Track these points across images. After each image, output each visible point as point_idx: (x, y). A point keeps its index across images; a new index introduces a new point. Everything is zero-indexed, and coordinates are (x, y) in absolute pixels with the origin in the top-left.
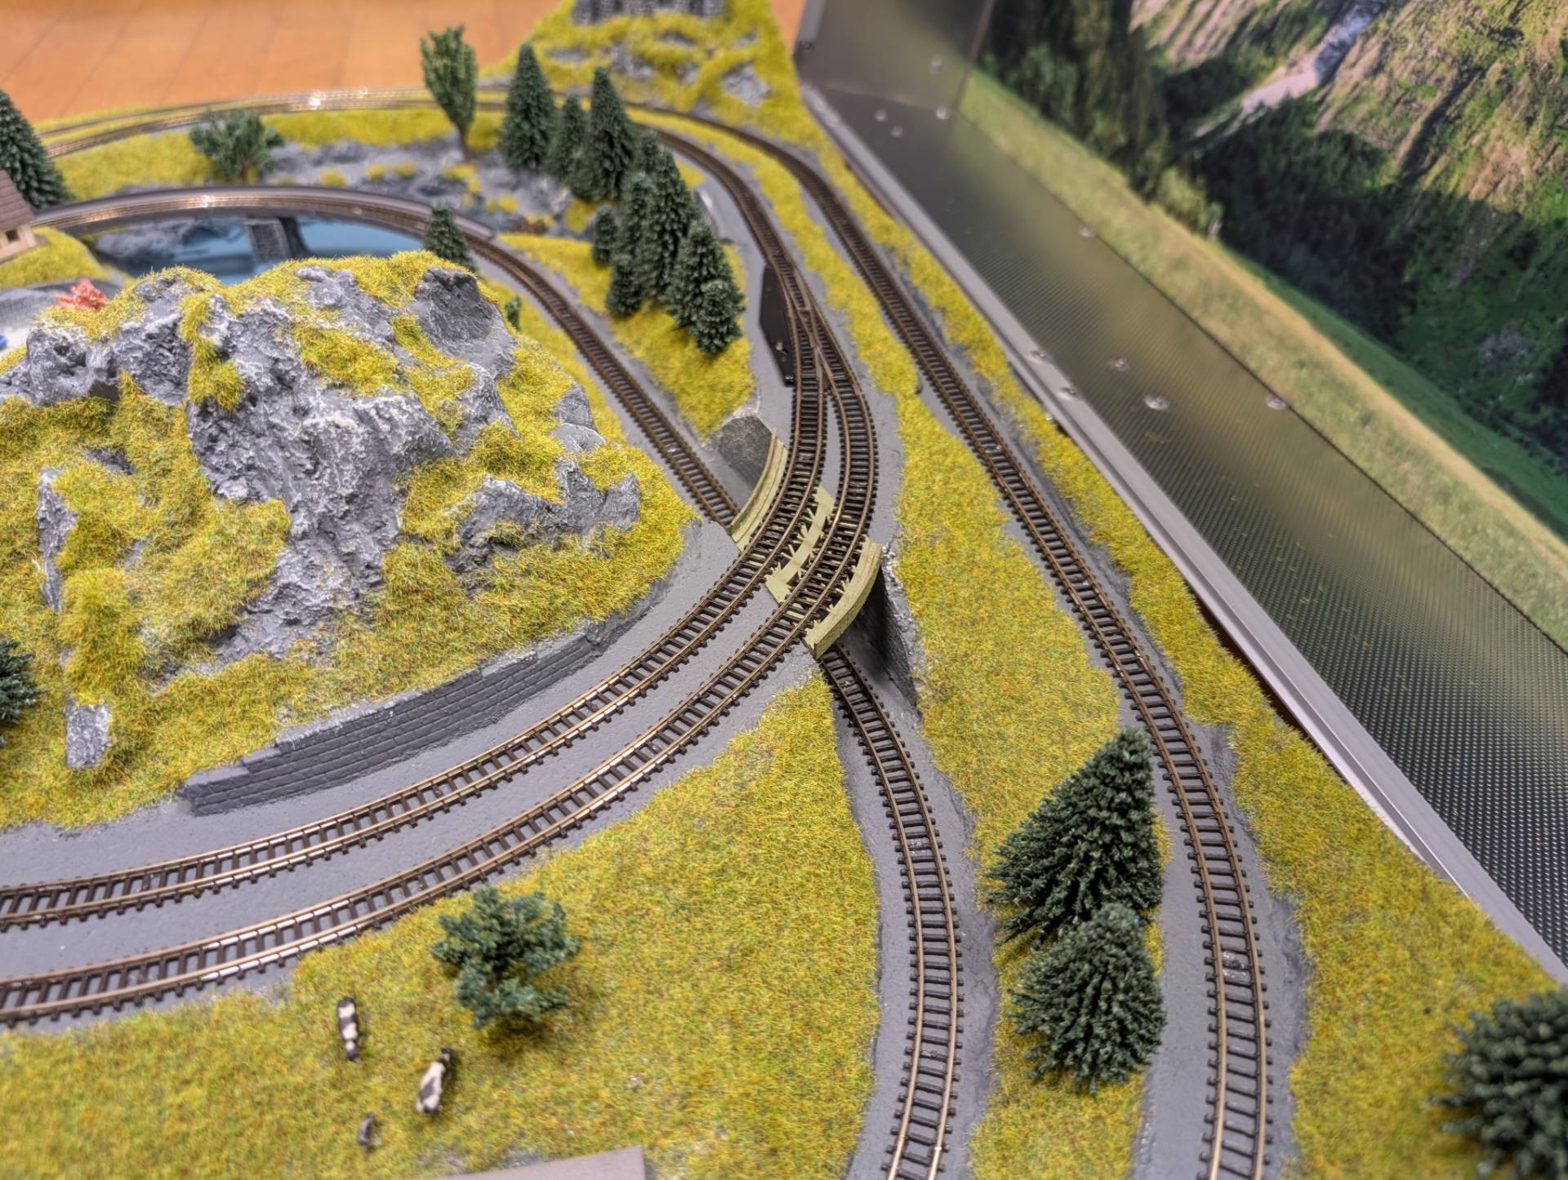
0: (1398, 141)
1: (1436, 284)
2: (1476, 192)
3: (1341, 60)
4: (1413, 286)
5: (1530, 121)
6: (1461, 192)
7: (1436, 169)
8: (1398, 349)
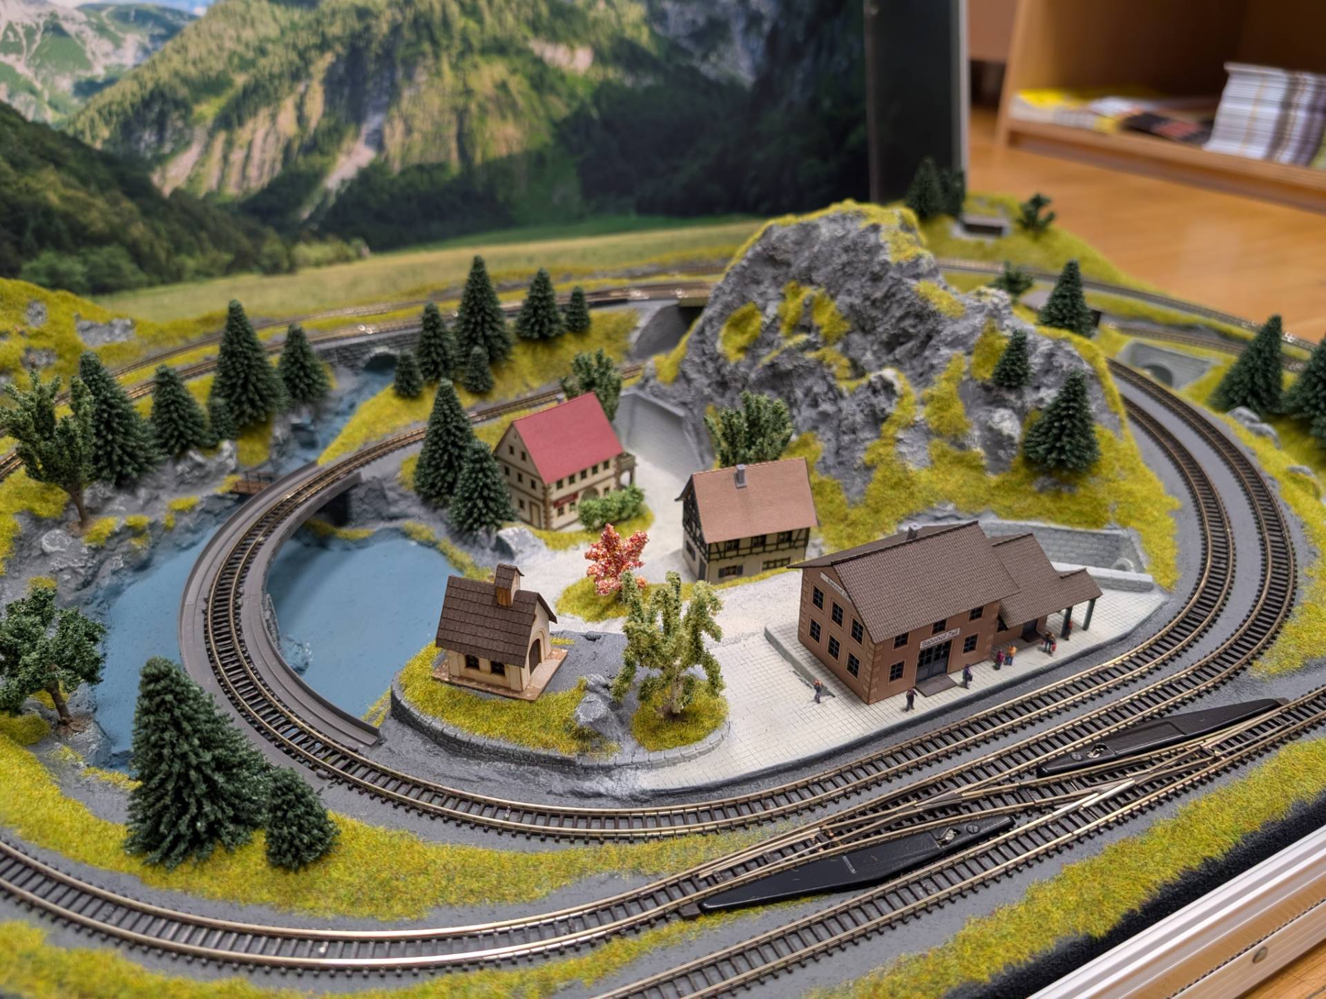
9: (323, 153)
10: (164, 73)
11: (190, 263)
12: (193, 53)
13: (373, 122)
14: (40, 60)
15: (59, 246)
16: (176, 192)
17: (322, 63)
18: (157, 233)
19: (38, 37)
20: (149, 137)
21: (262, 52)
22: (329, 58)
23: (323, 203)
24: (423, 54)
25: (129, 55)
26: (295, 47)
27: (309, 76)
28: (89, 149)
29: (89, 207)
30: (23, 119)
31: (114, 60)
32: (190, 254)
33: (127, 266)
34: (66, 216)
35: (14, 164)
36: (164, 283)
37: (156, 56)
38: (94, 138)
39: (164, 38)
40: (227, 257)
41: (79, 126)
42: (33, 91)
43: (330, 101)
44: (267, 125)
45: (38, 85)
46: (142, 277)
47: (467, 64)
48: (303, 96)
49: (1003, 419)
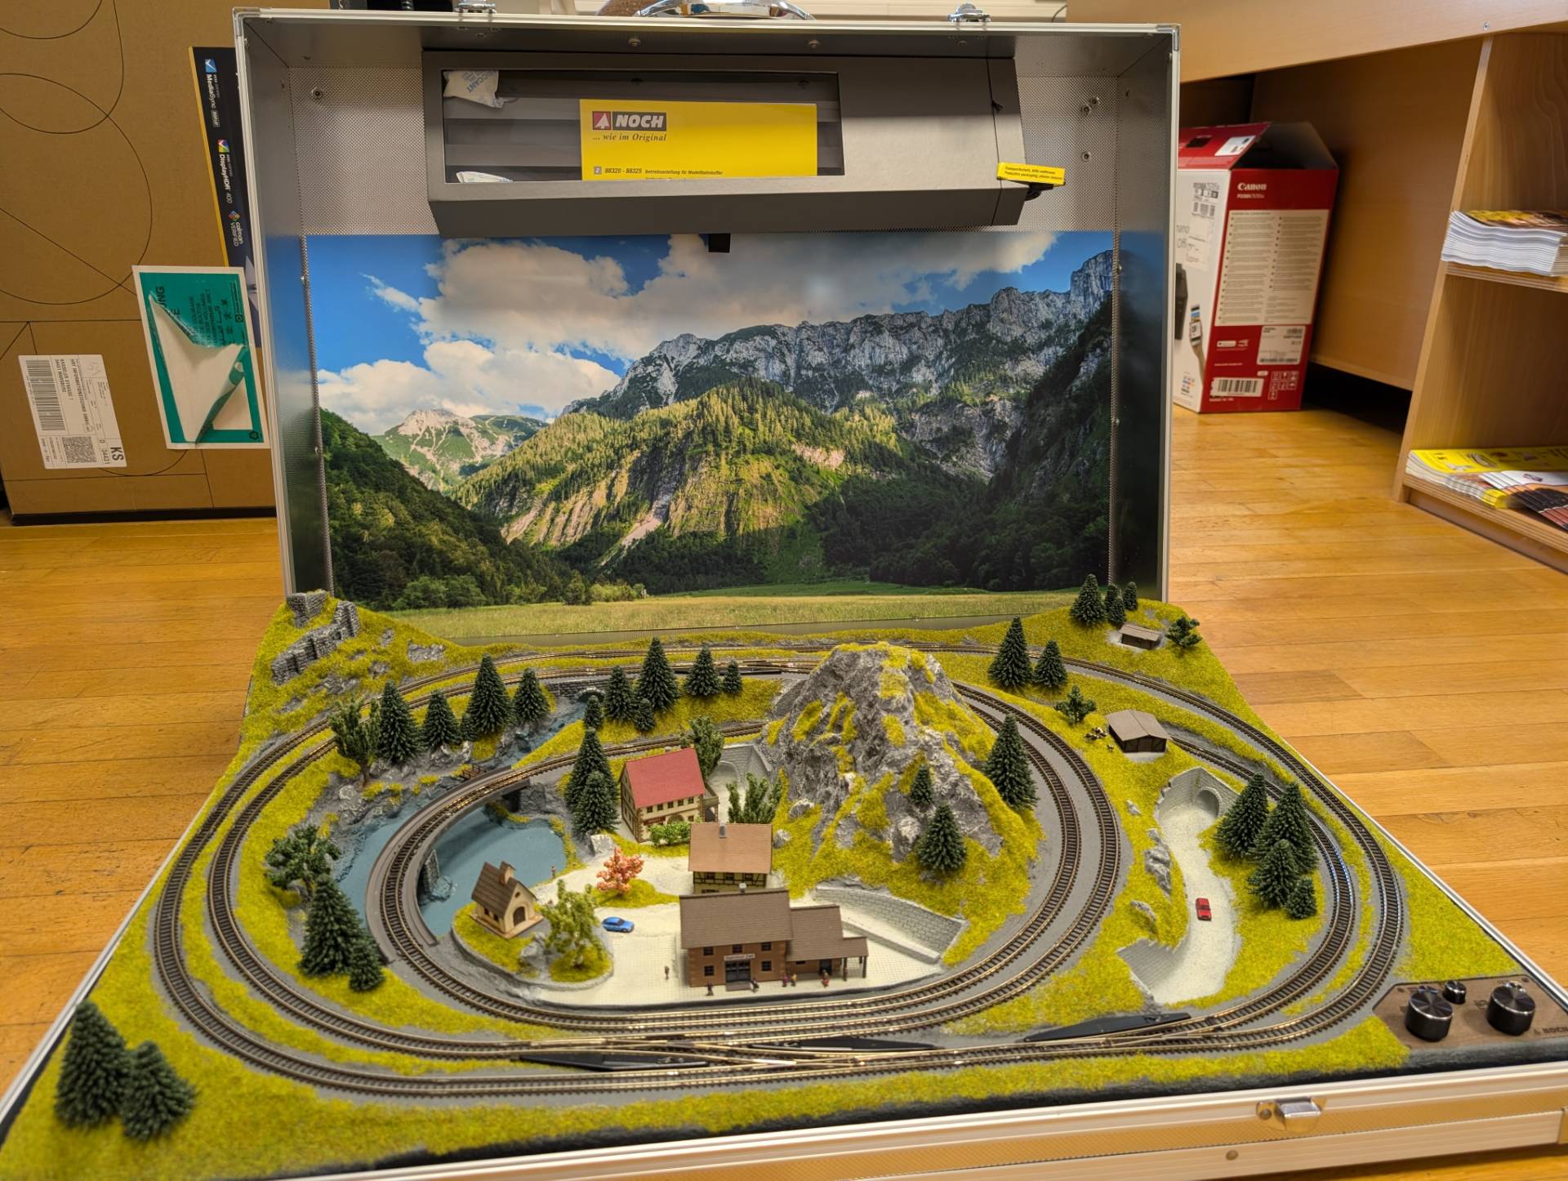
0: (718, 525)
1: (768, 557)
2: (762, 526)
3: (668, 511)
4: (761, 563)
5: (766, 500)
6: (756, 528)
7: (741, 527)
8: (769, 583)
9: (622, 521)
10: (520, 462)
11: (517, 591)
12: (541, 449)
13: (663, 500)
14: (442, 451)
15: (432, 573)
16: (515, 541)
17: (631, 458)
18: (498, 569)
19: (443, 437)
20: (503, 503)
21: (590, 449)
22: (637, 453)
23: (618, 555)
24: (707, 453)
25: (499, 450)
26: (612, 445)
27: (620, 467)
28: (463, 509)
29: (456, 548)
30: (425, 488)
31: (489, 452)
32: (518, 586)
33: (474, 589)
34: (441, 552)
35: (414, 518)
36: (496, 603)
37: (517, 450)
38: (467, 503)
39: (523, 439)
40: (543, 589)
41: (459, 494)
42: (434, 471)
43: (632, 484)
44: (586, 498)
45: (438, 467)
46: (483, 598)
47: (740, 461)
48: (613, 480)
49: (906, 824)
